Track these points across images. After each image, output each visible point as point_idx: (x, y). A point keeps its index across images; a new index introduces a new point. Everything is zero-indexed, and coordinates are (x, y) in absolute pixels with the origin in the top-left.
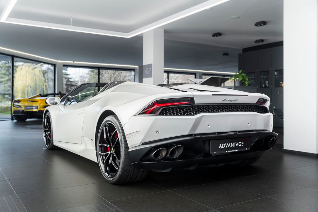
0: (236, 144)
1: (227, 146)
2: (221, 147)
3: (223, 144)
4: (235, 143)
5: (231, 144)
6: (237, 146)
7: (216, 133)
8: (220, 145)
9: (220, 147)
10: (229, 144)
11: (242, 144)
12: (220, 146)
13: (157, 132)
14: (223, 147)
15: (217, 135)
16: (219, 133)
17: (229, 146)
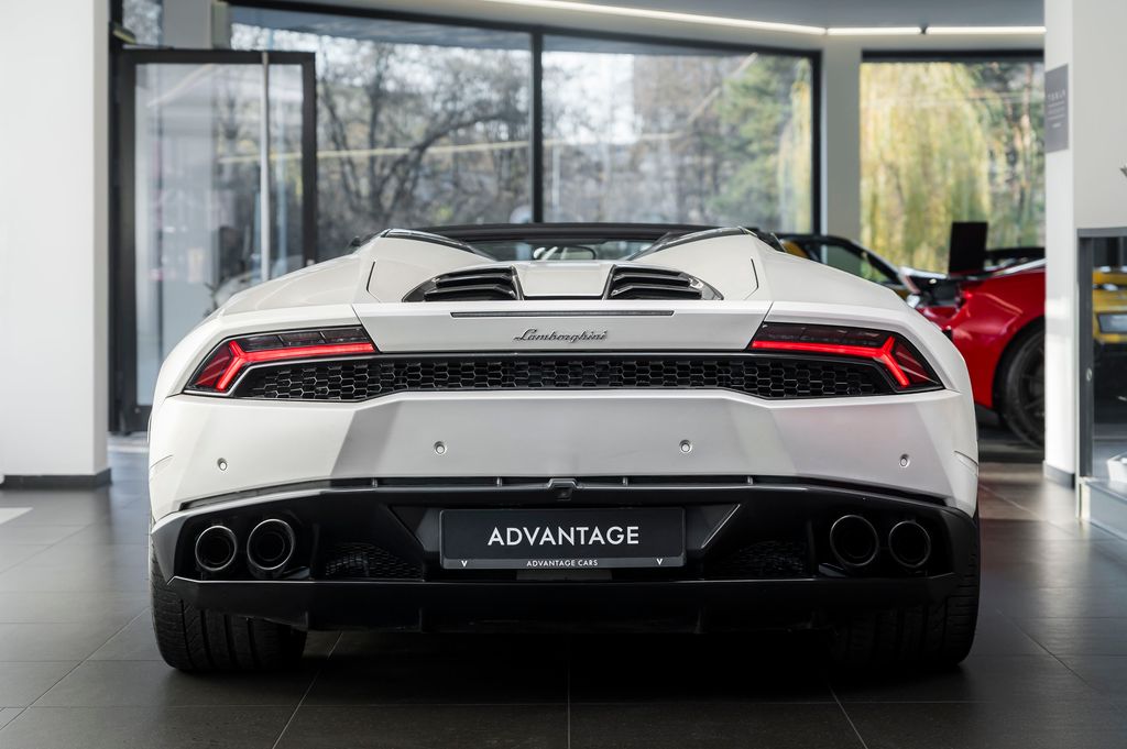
0: (588, 535)
1: (532, 541)
2: (500, 539)
3: (509, 530)
4: (582, 530)
5: (561, 531)
6: (597, 543)
7: (496, 478)
8: (496, 531)
9: (492, 539)
10: (548, 531)
11: (631, 535)
12: (495, 537)
13: (221, 462)
14: (509, 543)
15: (499, 487)
16: (506, 480)
17: (544, 539)
